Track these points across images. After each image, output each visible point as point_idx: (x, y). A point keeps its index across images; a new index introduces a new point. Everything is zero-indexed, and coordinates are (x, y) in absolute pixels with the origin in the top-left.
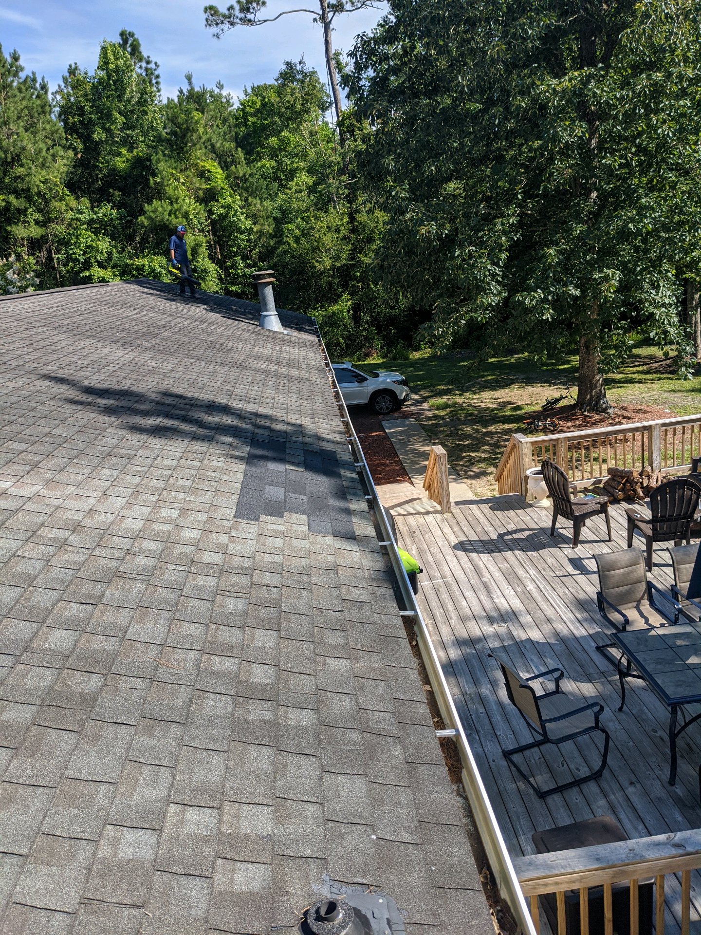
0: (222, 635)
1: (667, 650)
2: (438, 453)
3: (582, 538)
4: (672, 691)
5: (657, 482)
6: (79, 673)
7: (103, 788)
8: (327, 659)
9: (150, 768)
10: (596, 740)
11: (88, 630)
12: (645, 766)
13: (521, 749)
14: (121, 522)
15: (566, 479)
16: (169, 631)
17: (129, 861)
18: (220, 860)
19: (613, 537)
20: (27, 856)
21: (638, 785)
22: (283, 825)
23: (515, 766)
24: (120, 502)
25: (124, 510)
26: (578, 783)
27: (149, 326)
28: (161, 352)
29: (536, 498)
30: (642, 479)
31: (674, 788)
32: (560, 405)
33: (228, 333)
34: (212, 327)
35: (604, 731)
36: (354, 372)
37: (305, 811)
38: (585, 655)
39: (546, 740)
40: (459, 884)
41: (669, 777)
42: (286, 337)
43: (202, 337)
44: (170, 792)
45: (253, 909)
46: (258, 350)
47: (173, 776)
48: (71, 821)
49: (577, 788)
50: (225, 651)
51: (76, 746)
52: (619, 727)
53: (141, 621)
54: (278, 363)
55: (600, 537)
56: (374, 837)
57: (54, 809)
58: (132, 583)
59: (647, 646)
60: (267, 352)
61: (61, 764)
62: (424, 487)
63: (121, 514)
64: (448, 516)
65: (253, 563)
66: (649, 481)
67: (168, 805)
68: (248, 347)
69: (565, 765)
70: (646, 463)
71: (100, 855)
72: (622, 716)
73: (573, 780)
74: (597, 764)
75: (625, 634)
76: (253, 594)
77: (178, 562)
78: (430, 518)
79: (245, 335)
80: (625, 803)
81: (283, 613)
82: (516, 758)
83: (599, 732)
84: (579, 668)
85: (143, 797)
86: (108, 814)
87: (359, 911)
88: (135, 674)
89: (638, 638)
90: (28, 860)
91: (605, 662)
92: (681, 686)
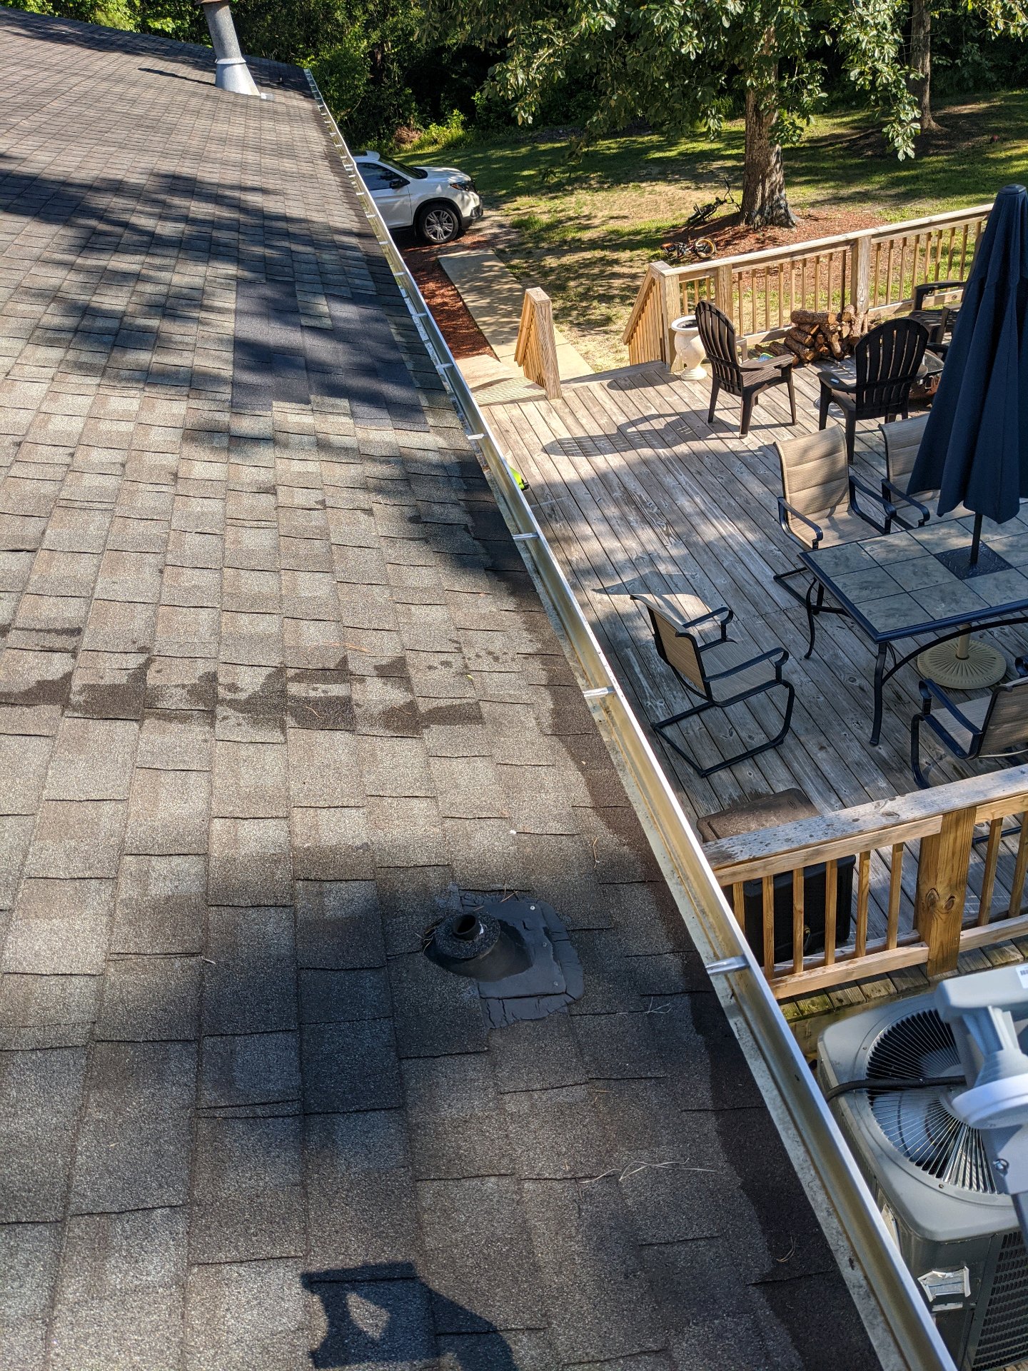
0: (247, 583)
1: (874, 570)
2: (537, 299)
3: (753, 422)
4: (881, 625)
5: (862, 329)
6: (31, 653)
7: (107, 808)
8: (413, 608)
9: (172, 774)
10: (774, 698)
11: (30, 589)
12: (840, 725)
13: (675, 720)
14: (47, 423)
15: (731, 330)
16: (162, 583)
17: (168, 899)
18: (301, 882)
19: (798, 418)
20: (11, 910)
21: (830, 750)
22: (383, 829)
23: (669, 741)
24: (38, 390)
25: (46, 403)
26: (751, 754)
27: (24, 92)
28: (54, 136)
29: (685, 365)
30: (841, 326)
31: (877, 748)
32: (716, 215)
33: (163, 100)
34: (134, 90)
35: (787, 684)
36: (385, 169)
37: (411, 809)
38: (759, 589)
39: (711, 703)
40: (634, 877)
41: (870, 736)
42: (265, 105)
43: (119, 108)
44: (209, 803)
45: (357, 938)
46: (220, 128)
47: (210, 781)
48: (68, 856)
49: (751, 761)
50: (257, 607)
51: (51, 756)
52: (805, 679)
53: (113, 571)
54: (259, 150)
55: (780, 419)
56: (513, 832)
57: (39, 844)
58: (84, 515)
59: (847, 567)
60: (238, 131)
61: (34, 782)
62: (516, 360)
63: (43, 409)
64: (557, 402)
65: (275, 475)
66: (851, 329)
67: (210, 821)
68: (202, 123)
69: (735, 733)
70: (847, 303)
71: (123, 896)
72: (810, 665)
73: (745, 751)
74: (776, 727)
75: (816, 552)
76: (283, 521)
77: (154, 480)
78: (529, 408)
79: (195, 102)
80: (814, 773)
81: (333, 547)
82: (669, 731)
83: (781, 686)
84: (751, 608)
85: (171, 815)
86: (123, 841)
87: (506, 923)
88: (121, 649)
89: (835, 557)
90: (14, 915)
91: (788, 596)
92: (893, 615)
